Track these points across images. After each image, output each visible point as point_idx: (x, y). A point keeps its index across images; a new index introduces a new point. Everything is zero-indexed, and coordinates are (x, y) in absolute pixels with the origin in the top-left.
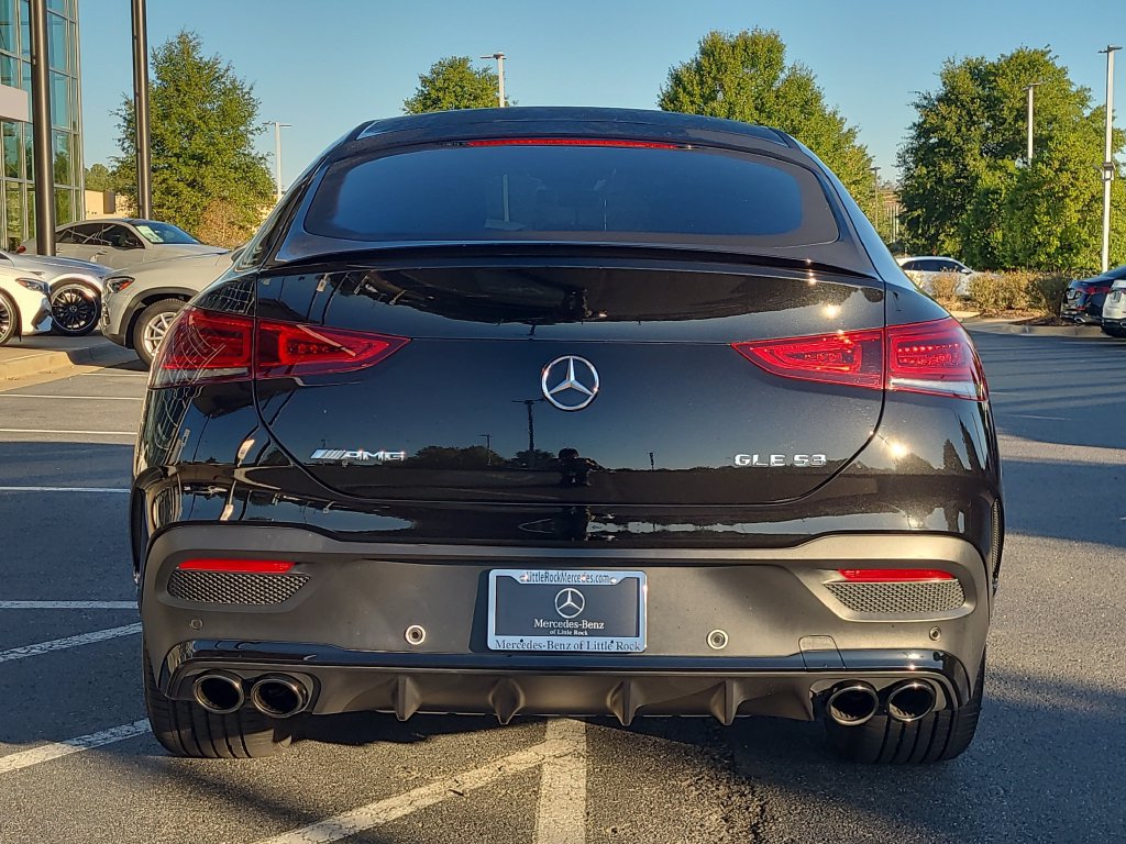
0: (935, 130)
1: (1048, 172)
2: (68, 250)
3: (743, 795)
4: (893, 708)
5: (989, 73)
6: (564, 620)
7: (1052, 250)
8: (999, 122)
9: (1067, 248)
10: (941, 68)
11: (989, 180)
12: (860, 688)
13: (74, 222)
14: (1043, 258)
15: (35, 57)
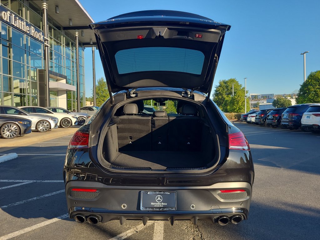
0: (218, 91)
1: (236, 97)
2: (82, 111)
3: (197, 231)
4: (232, 221)
5: (226, 82)
6: (158, 203)
7: (237, 109)
8: (228, 89)
9: (240, 109)
10: (219, 81)
11: (227, 99)
12: (225, 217)
13: (84, 107)
14: (236, 111)
15: (77, 81)
